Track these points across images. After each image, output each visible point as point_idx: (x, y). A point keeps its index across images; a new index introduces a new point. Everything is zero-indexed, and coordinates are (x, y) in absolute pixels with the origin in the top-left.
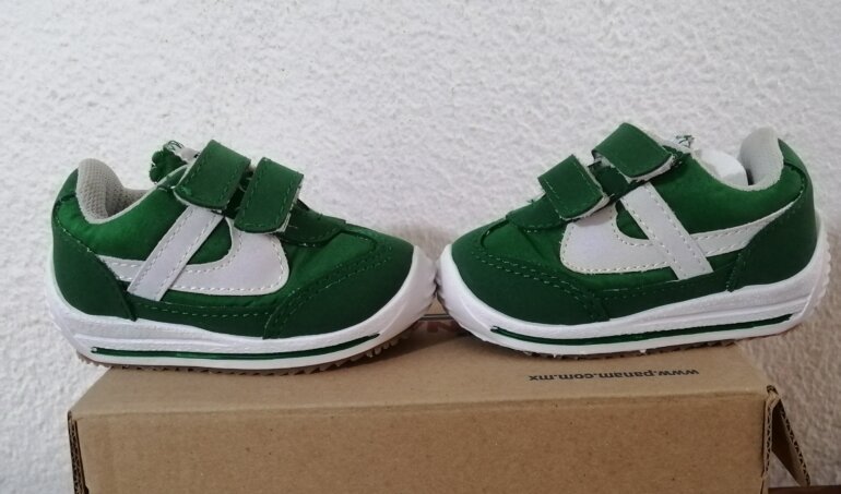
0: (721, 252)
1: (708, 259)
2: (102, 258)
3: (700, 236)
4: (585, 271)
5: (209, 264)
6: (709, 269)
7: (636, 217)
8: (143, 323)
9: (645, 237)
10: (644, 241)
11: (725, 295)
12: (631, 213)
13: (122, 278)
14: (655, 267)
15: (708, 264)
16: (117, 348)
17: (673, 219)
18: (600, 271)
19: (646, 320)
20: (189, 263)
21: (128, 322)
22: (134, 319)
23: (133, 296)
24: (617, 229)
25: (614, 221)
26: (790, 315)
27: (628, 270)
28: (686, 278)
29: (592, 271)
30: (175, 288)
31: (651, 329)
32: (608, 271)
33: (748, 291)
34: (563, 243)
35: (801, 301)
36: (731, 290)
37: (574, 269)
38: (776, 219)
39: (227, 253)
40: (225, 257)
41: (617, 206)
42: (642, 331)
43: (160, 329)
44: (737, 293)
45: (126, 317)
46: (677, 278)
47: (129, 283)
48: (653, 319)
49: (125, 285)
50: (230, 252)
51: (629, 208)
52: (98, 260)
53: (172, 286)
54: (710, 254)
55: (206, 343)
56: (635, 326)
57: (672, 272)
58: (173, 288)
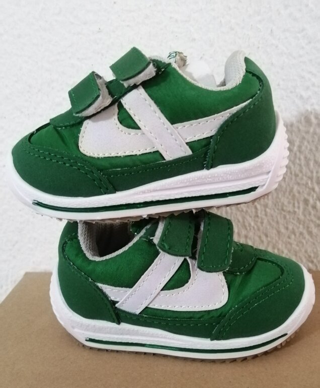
0: (196, 138)
1: (187, 143)
2: (100, 285)
3: (180, 125)
4: (96, 156)
5: (176, 290)
6: (189, 152)
7: (131, 113)
8: (124, 326)
9: (139, 128)
10: (137, 131)
11: (204, 173)
12: (128, 110)
13: (113, 298)
14: (148, 151)
15: (187, 147)
16: (104, 340)
17: (159, 113)
18: (107, 155)
19: (144, 192)
20: (162, 290)
21: (114, 325)
22: (119, 323)
23: (120, 310)
24: (118, 123)
25: (116, 117)
26: (256, 188)
27: (128, 153)
28: (171, 159)
29: (101, 155)
30: (151, 306)
31: (149, 199)
32: (113, 155)
33: (222, 170)
34: (80, 135)
35: (265, 177)
36: (208, 169)
37: (88, 154)
38: (238, 112)
39: (187, 282)
40: (187, 285)
41: (118, 106)
42: (142, 201)
43: (137, 331)
44: (213, 171)
45: (113, 322)
46: (165, 160)
47: (117, 302)
48: (150, 191)
49: (114, 303)
50: (190, 281)
51: (126, 106)
52: (97, 287)
53: (149, 305)
54: (188, 141)
55: (168, 341)
56: (136, 197)
57: (161, 155)
58: (149, 306)
